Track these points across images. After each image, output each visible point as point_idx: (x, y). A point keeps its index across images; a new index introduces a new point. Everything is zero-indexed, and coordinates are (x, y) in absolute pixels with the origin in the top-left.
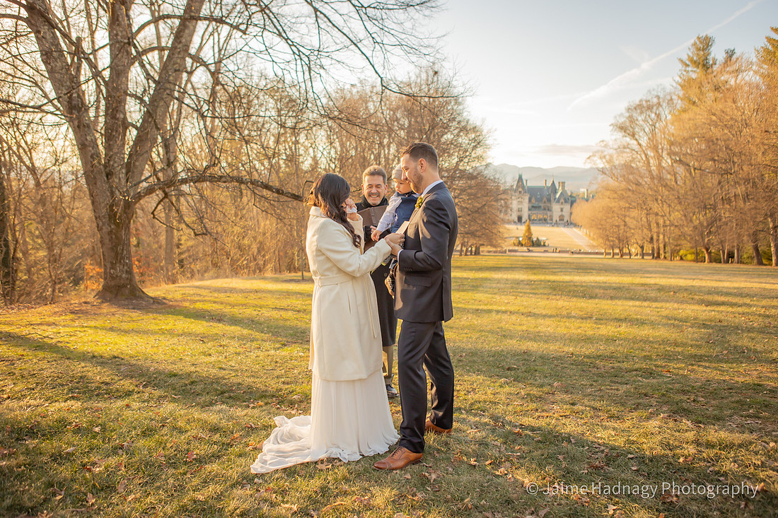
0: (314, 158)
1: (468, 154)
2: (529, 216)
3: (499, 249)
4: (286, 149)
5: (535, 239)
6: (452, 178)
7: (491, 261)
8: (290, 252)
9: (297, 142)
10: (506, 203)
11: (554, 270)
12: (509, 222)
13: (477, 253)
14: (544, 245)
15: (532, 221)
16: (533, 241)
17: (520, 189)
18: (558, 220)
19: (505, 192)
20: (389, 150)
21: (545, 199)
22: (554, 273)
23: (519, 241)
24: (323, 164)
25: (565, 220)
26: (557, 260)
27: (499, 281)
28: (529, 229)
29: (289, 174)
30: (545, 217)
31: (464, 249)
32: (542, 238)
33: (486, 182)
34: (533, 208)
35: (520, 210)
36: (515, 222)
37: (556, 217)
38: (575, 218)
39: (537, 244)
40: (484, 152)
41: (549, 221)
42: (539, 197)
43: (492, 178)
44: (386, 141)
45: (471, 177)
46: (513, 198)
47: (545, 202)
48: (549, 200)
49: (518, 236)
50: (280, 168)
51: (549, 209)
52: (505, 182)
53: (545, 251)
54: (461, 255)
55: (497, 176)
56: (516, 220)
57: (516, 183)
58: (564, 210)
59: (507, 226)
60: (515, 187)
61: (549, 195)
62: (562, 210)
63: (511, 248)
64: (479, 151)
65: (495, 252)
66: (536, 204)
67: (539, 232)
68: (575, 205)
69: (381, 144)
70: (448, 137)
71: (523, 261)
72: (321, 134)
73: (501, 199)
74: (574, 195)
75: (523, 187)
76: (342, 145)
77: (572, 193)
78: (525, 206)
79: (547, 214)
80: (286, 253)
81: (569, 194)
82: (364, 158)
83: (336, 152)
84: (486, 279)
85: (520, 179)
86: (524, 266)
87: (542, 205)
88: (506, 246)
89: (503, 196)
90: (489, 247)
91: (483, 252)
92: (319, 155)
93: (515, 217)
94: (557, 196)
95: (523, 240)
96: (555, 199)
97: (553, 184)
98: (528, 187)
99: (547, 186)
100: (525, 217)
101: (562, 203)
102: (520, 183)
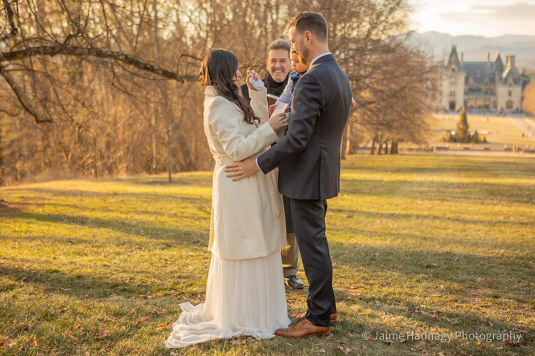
0: (178, 23)
1: (383, 18)
2: (465, 103)
3: (423, 146)
5: (472, 133)
6: (361, 51)
7: (413, 161)
9: (154, 3)
10: (433, 85)
11: (495, 172)
12: (437, 110)
13: (394, 151)
14: (485, 142)
15: (468, 108)
16: (469, 136)
17: (454, 66)
18: (504, 107)
19: (433, 69)
20: (277, 12)
21: (487, 80)
22: (496, 176)
23: (451, 136)
25: (515, 107)
26: (501, 160)
27: (421, 184)
28: (464, 121)
29: (145, 45)
30: (487, 103)
31: (377, 146)
32: (483, 132)
33: (407, 56)
34: (470, 91)
35: (452, 94)
36: (445, 111)
37: (502, 103)
38: (528, 104)
39: (475, 139)
40: (405, 16)
41: (492, 110)
42: (478, 76)
43: (415, 51)
45: (387, 49)
46: (444, 77)
47: (487, 84)
48: (493, 81)
49: (449, 128)
51: (493, 93)
52: (433, 57)
53: (487, 149)
54: (372, 153)
55: (422, 48)
56: (447, 107)
57: (447, 58)
58: (513, 94)
59: (435, 115)
60: (446, 63)
61: (493, 74)
62: (510, 94)
63: (440, 145)
64: (398, 15)
65: (418, 150)
66: (475, 86)
67: (478, 123)
68: (528, 87)
69: (268, 6)
71: (454, 161)
73: (427, 79)
74: (527, 74)
75: (457, 62)
77: (524, 70)
78: (460, 88)
79: (489, 100)
81: (521, 72)
82: (245, 24)
83: (207, 16)
84: (405, 182)
85: (454, 51)
86: (456, 168)
87: (483, 87)
88: (434, 142)
89: (430, 76)
90: (410, 143)
91: (402, 149)
92: (185, 19)
93: (445, 104)
94: (505, 74)
95: (456, 134)
96: (501, 79)
97: (499, 58)
98: (464, 63)
99: (491, 62)
100: (460, 104)
101: (510, 85)
102: (454, 58)
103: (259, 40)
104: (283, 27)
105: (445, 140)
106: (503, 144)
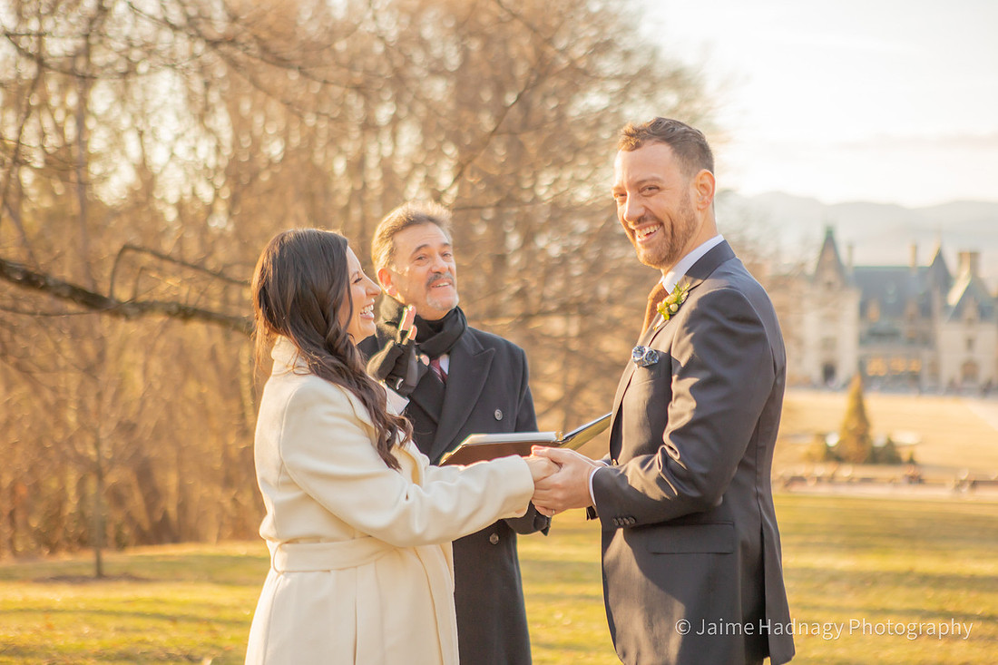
0: (143, 168)
2: (861, 366)
4: (43, 135)
5: (878, 439)
8: (54, 484)
9: (81, 114)
14: (912, 461)
15: (866, 381)
16: (872, 448)
17: (830, 275)
18: (958, 377)
19: (782, 282)
21: (912, 309)
23: (828, 447)
24: (172, 187)
28: (859, 411)
29: (53, 218)
30: (914, 366)
32: (905, 438)
34: (872, 336)
35: (828, 344)
36: (807, 384)
37: (951, 366)
39: (887, 456)
41: (927, 382)
42: (891, 300)
44: (384, 113)
46: (806, 303)
47: (912, 319)
48: (926, 311)
49: (823, 429)
50: (22, 195)
51: (927, 341)
56: (816, 373)
57: (814, 256)
58: (978, 344)
60: (811, 268)
61: (927, 296)
62: (970, 343)
66: (884, 324)
67: (895, 417)
69: (369, 126)
70: (593, 100)
72: (165, 88)
75: (839, 267)
76: (240, 124)
78: (847, 331)
79: (919, 358)
80: (37, 487)
83: (218, 149)
85: (830, 241)
87: (903, 327)
92: (159, 157)
93: (811, 366)
94: (955, 296)
95: (841, 443)
96: (946, 307)
97: (939, 258)
98: (857, 267)
99: (921, 268)
100: (847, 367)
101: (970, 322)
102: (829, 257)
103: (346, 210)
104: (408, 178)
105: (810, 458)
106: (954, 470)
